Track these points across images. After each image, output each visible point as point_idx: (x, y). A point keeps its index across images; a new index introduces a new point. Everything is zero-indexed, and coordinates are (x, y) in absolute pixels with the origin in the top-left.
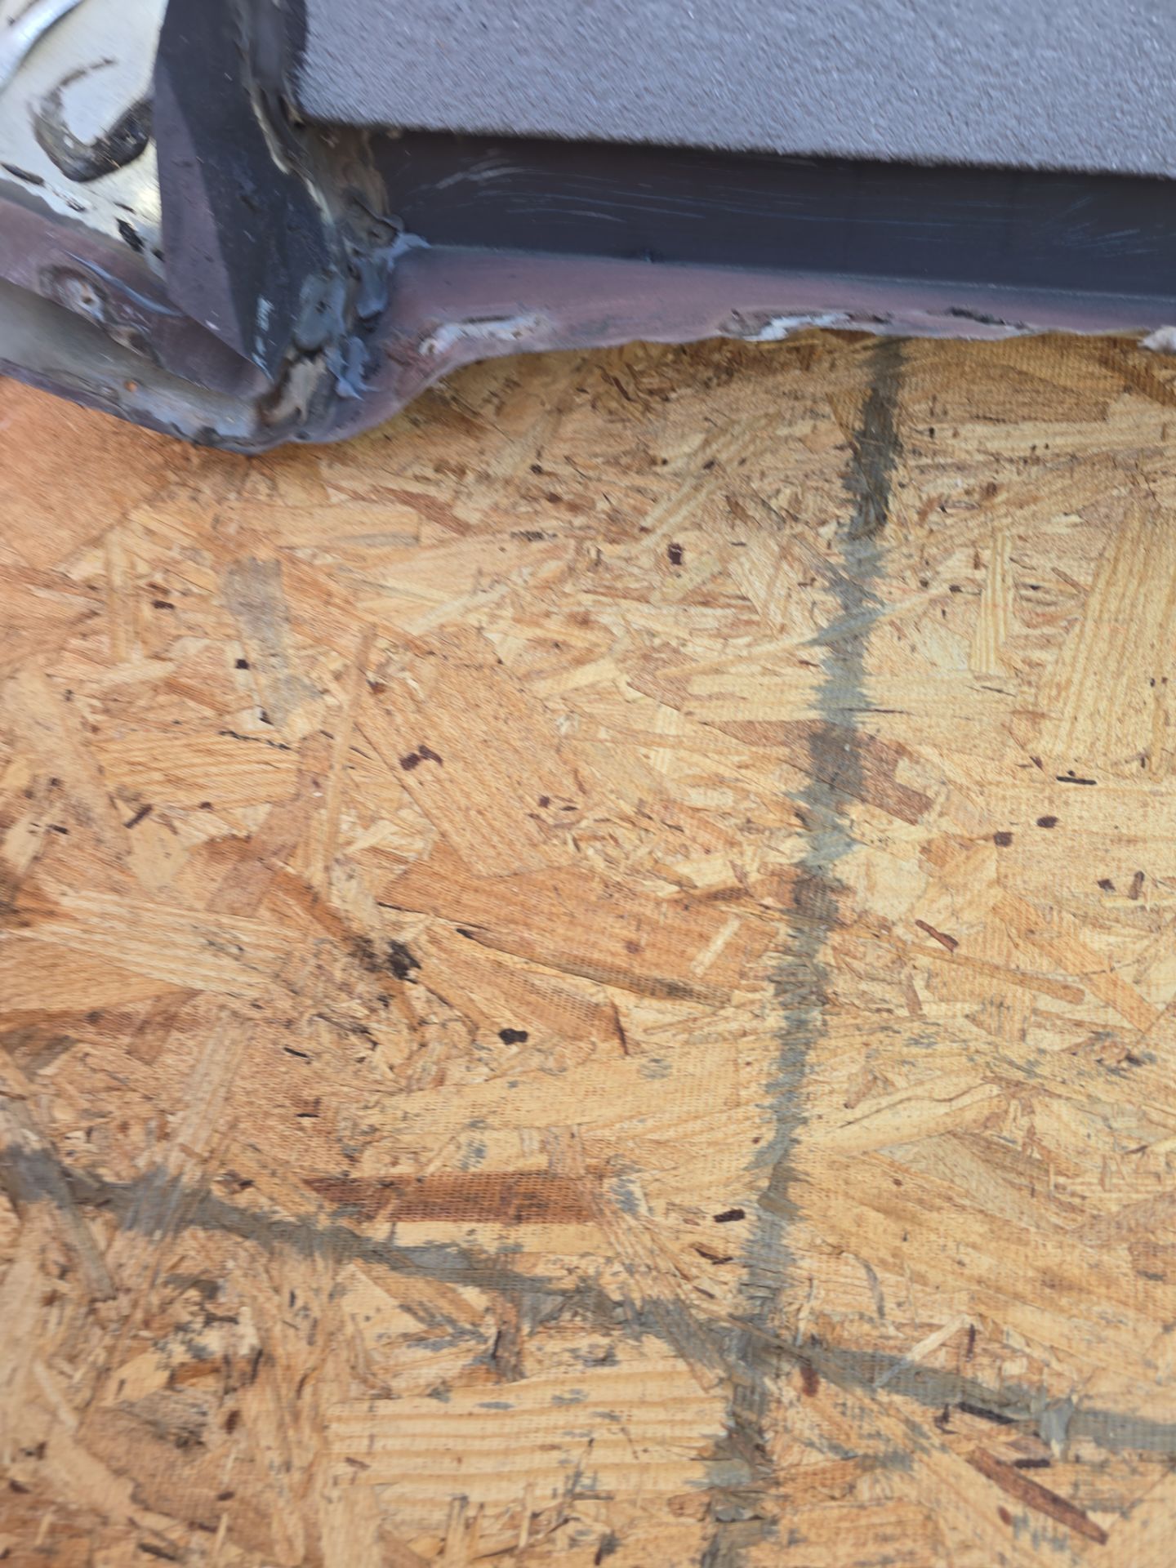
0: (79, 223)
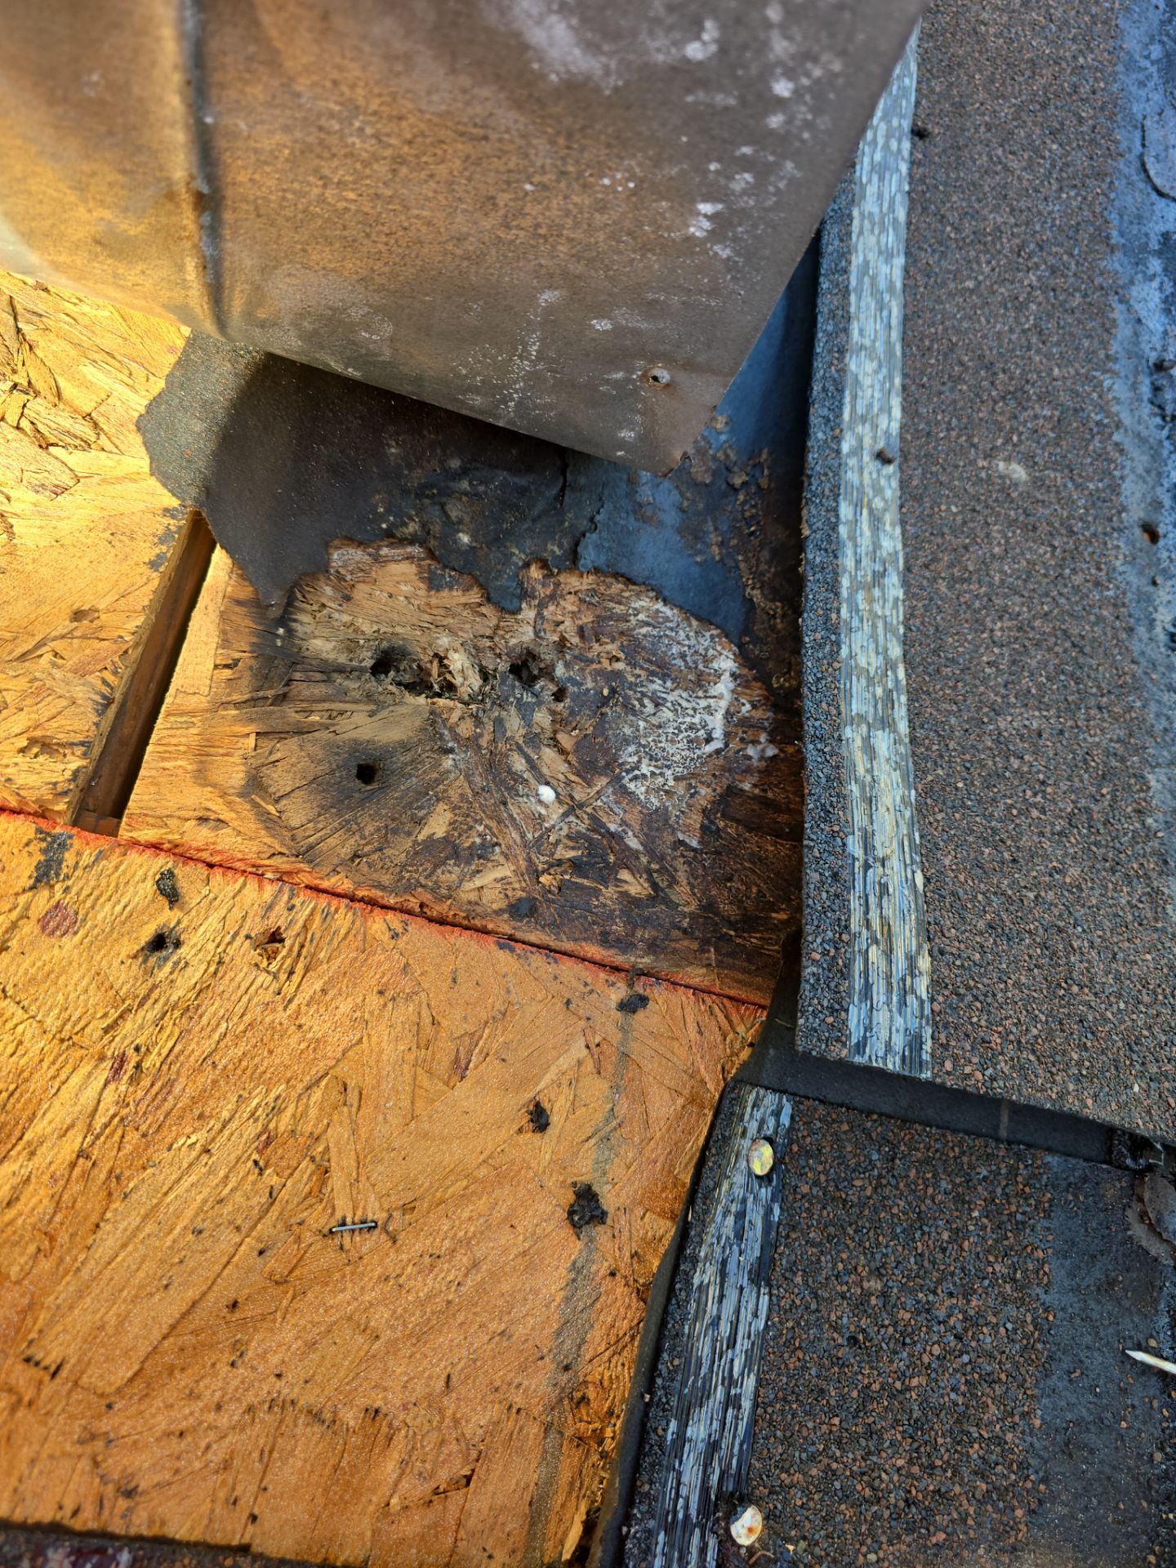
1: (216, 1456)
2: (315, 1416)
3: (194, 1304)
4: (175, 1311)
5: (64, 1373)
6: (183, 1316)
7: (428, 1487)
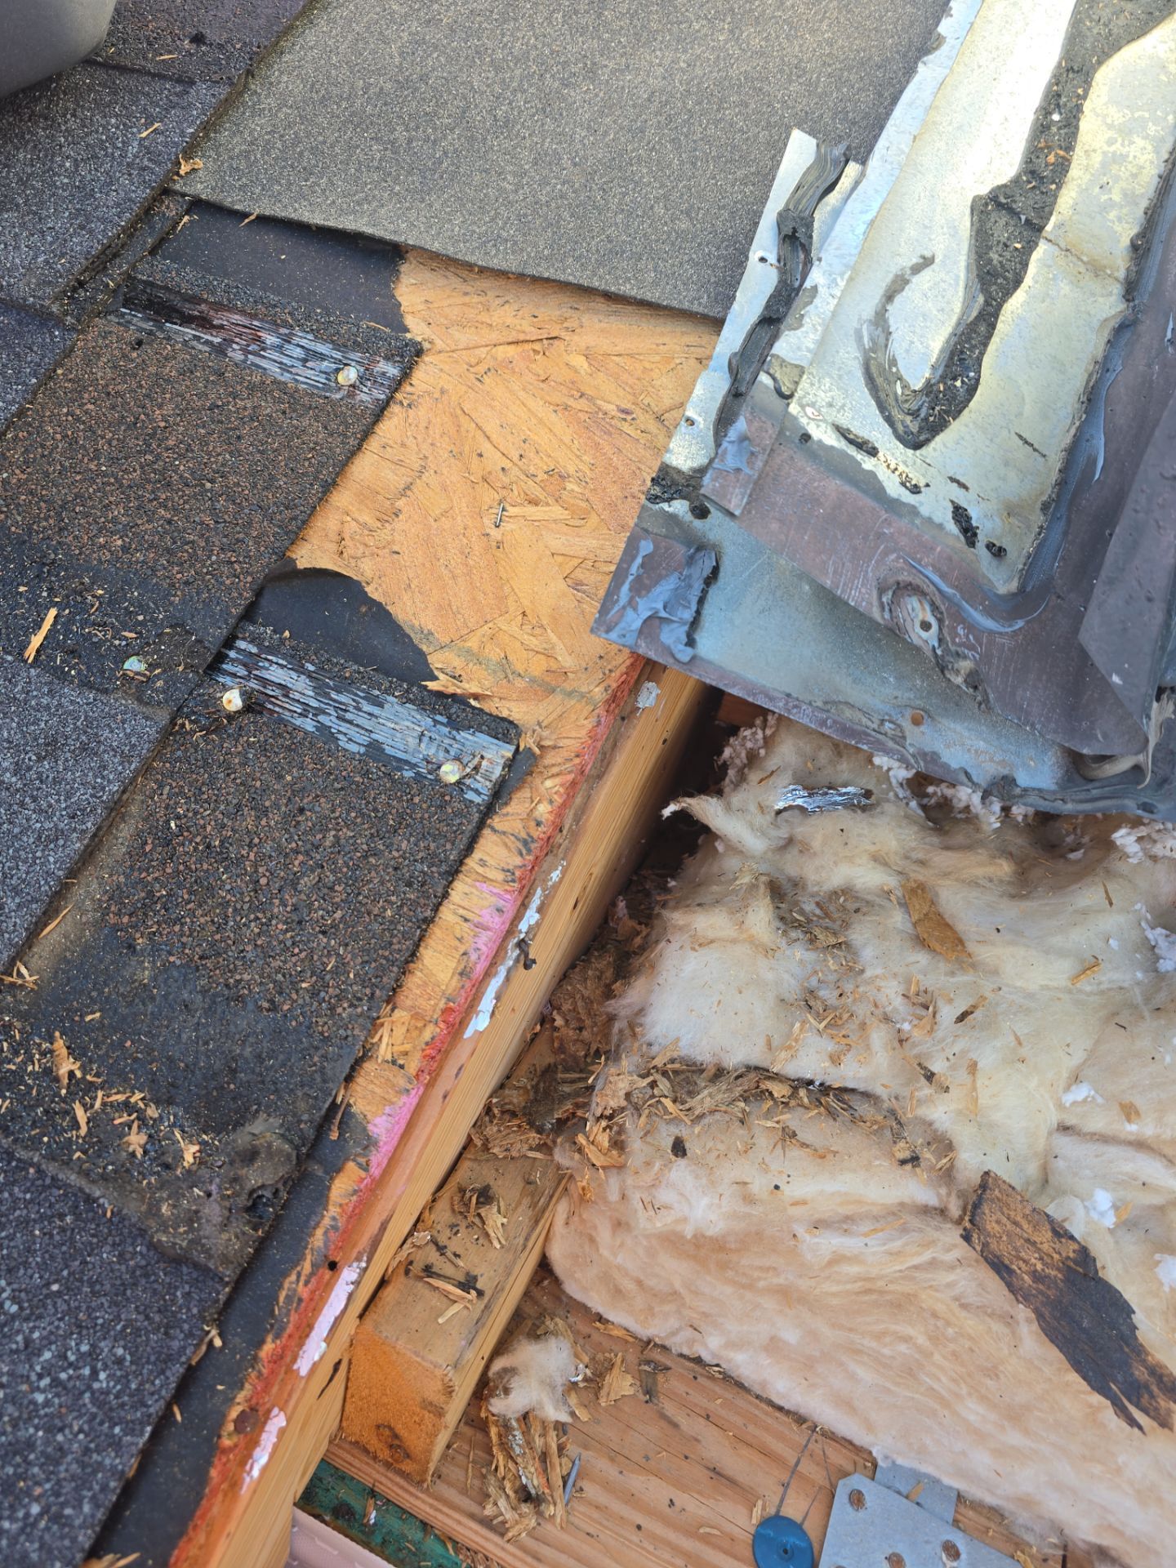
0: (913, 511)
1: (410, 442)
2: (408, 488)
3: (488, 438)
4: (488, 429)
5: (478, 383)
6: (484, 433)
7: (347, 537)
